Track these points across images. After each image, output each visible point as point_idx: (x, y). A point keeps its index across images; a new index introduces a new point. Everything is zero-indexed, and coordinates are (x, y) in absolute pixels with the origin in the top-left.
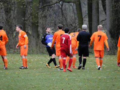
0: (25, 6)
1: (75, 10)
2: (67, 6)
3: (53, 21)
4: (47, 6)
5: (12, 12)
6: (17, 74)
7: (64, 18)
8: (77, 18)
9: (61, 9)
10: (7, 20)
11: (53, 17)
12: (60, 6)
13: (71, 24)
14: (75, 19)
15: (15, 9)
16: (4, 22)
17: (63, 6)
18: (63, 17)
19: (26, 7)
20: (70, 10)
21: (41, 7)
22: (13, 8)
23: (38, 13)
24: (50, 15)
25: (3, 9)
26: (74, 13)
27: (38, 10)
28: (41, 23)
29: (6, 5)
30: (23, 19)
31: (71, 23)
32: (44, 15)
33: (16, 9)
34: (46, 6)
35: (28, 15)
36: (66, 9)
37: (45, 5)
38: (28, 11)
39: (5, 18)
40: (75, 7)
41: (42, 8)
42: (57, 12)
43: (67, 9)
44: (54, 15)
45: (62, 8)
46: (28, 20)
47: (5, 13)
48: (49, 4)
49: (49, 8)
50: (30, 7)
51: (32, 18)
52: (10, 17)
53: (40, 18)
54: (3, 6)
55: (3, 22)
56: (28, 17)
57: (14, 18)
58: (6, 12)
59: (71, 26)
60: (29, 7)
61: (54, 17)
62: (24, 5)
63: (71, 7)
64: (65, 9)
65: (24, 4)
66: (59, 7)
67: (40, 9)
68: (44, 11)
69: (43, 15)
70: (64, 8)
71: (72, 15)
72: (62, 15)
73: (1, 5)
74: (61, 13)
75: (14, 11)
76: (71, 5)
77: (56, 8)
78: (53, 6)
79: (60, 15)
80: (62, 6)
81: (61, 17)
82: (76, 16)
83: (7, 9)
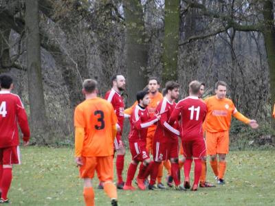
0: (147, 40)
1: (263, 47)
2: (244, 39)
3: (212, 74)
4: (198, 38)
5: (116, 52)
6: (129, 196)
7: (238, 68)
8: (267, 67)
9: (231, 45)
10: (104, 71)
11: (212, 63)
12: (229, 40)
13: (253, 81)
14: (263, 69)
15: (123, 45)
16: (98, 76)
17: (235, 39)
18: (233, 65)
19: (150, 41)
20: (251, 47)
21: (183, 42)
22: (120, 45)
23: (177, 54)
24: (205, 60)
25: (96, 47)
26: (261, 55)
27: (177, 49)
28: (185, 78)
29: (102, 36)
30: (143, 69)
31: (254, 78)
32: (191, 59)
33: (126, 46)
34: (195, 39)
35: (153, 60)
36: (242, 46)
37: (192, 37)
38: (153, 50)
39: (100, 68)
40: (262, 42)
41: (185, 44)
42: (220, 53)
43: (244, 45)
44: (215, 61)
45: (232, 43)
46: (155, 72)
47: (101, 56)
48: (201, 35)
49: (203, 44)
50: (160, 41)
51: (163, 67)
52: (111, 65)
53: (183, 68)
54: (96, 40)
55: (96, 75)
56: (155, 63)
57: (121, 67)
58: (103, 52)
59: (252, 84)
60: (157, 41)
61: (213, 65)
62: (144, 37)
63: (253, 41)
64: (240, 47)
65: (143, 33)
66: (226, 40)
67: (182, 47)
68: (191, 50)
69: (188, 61)
70: (238, 43)
71: (256, 59)
72: (233, 59)
73: (92, 37)
74: (229, 55)
75: (122, 50)
76: (253, 37)
77: (219, 44)
78: (211, 38)
79: (228, 60)
80: (232, 38)
81: (231, 65)
82: (265, 63)
83: (106, 45)
